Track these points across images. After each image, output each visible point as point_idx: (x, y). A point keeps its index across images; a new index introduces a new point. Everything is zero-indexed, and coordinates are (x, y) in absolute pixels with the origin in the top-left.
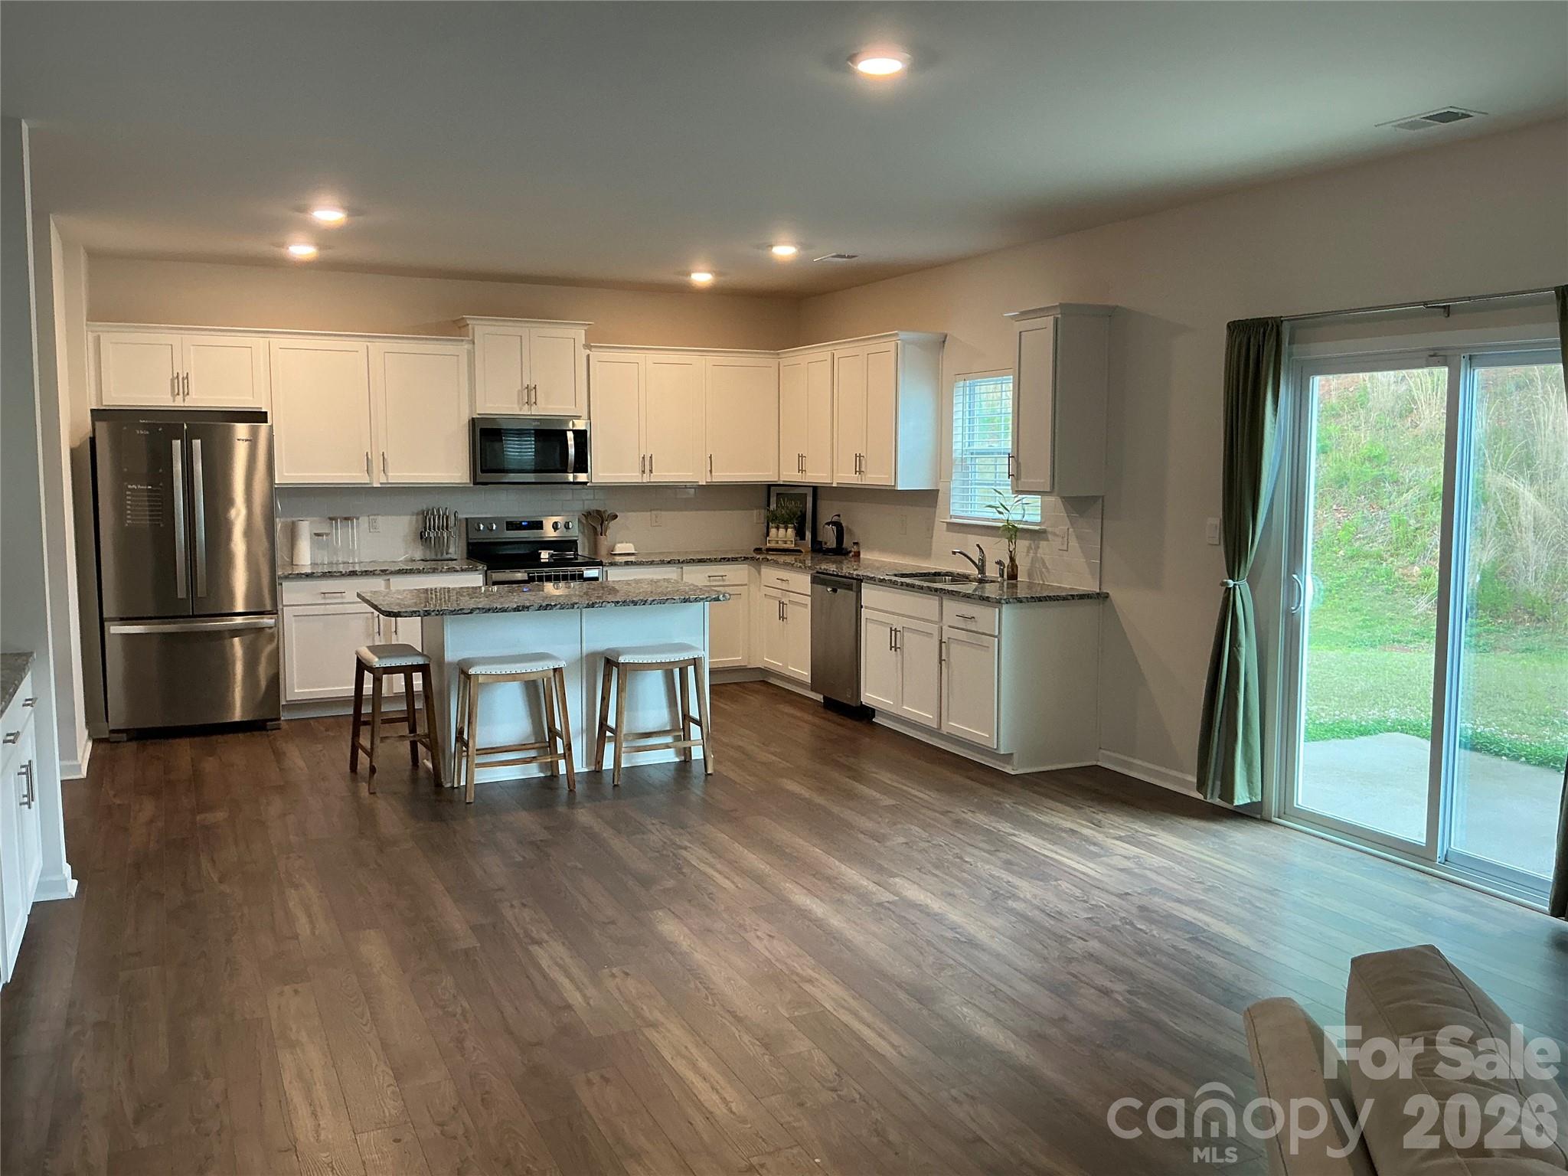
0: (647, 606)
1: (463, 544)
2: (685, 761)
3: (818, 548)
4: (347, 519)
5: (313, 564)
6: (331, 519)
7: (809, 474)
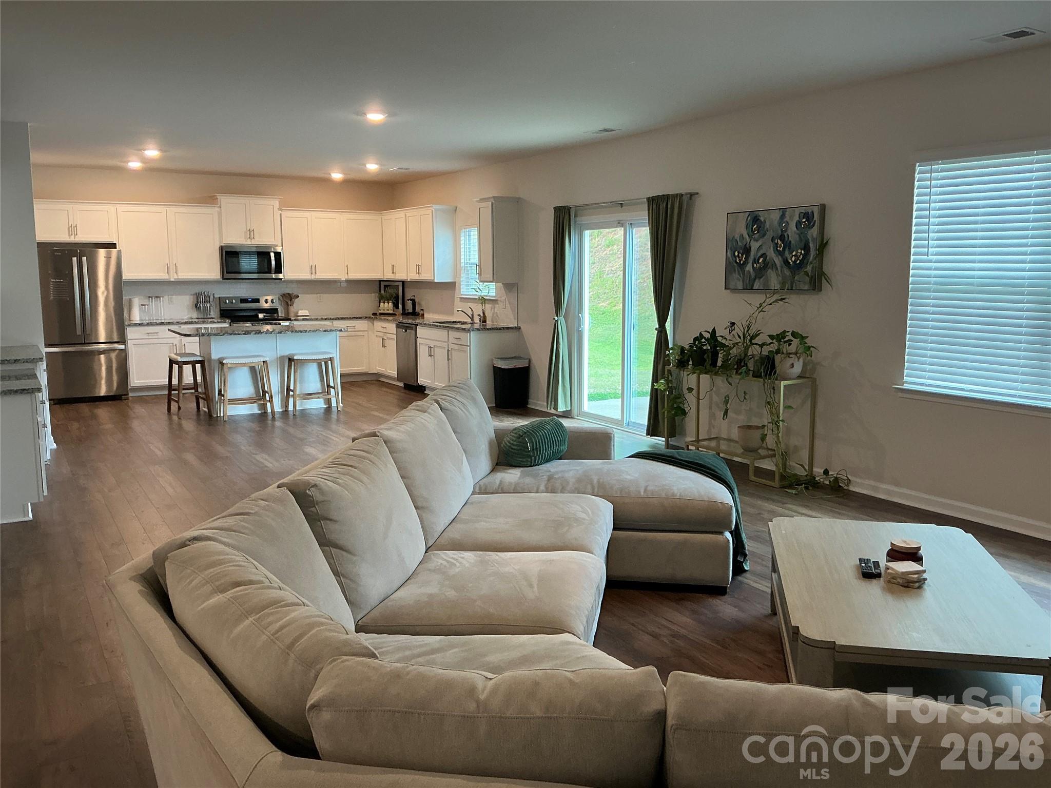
0: (307, 333)
1: (218, 310)
2: (329, 407)
3: (405, 314)
4: (157, 297)
5: (140, 320)
6: (150, 297)
7: (397, 275)
